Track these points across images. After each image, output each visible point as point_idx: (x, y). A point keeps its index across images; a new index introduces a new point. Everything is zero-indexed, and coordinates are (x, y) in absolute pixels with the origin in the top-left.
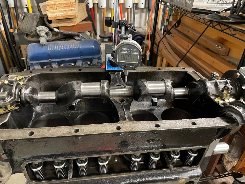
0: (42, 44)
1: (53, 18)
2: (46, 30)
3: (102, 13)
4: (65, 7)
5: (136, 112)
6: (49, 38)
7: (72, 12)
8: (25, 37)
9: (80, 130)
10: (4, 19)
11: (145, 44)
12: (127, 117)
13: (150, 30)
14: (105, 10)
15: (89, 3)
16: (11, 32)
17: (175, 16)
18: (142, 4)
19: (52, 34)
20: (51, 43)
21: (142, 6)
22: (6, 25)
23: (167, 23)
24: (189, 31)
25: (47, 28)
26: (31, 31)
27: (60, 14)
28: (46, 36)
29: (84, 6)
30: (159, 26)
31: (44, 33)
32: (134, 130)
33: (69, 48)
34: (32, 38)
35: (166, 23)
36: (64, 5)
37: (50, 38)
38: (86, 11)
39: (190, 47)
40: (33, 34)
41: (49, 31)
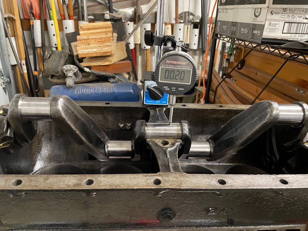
0: (68, 86)
1: (84, 55)
2: (75, 70)
3: (144, 55)
4: (100, 43)
5: (186, 168)
6: (78, 80)
7: (108, 48)
8: (50, 79)
9: (94, 182)
10: (28, 59)
11: (198, 91)
12: (173, 167)
13: (205, 73)
14: (149, 52)
15: (129, 43)
16: (35, 75)
17: (237, 57)
18: (195, 44)
19: (82, 76)
20: (80, 86)
21: (195, 47)
22: (29, 66)
23: (227, 64)
24: (257, 74)
25: (77, 67)
26: (56, 71)
27: (93, 50)
28: (74, 76)
29: (123, 44)
30: (216, 68)
31: (72, 73)
32: (182, 187)
33: (101, 92)
34: (58, 80)
35: (225, 64)
36: (99, 41)
37: (80, 80)
38: (125, 51)
39: (260, 92)
40: (59, 75)
41: (78, 72)
